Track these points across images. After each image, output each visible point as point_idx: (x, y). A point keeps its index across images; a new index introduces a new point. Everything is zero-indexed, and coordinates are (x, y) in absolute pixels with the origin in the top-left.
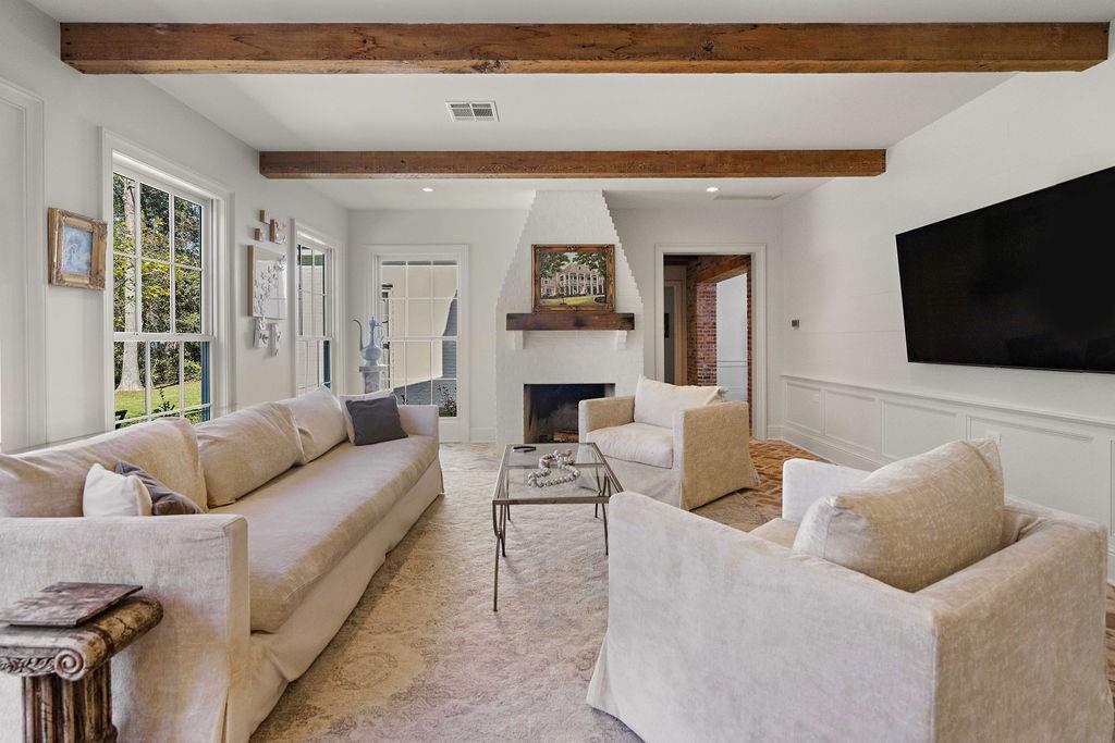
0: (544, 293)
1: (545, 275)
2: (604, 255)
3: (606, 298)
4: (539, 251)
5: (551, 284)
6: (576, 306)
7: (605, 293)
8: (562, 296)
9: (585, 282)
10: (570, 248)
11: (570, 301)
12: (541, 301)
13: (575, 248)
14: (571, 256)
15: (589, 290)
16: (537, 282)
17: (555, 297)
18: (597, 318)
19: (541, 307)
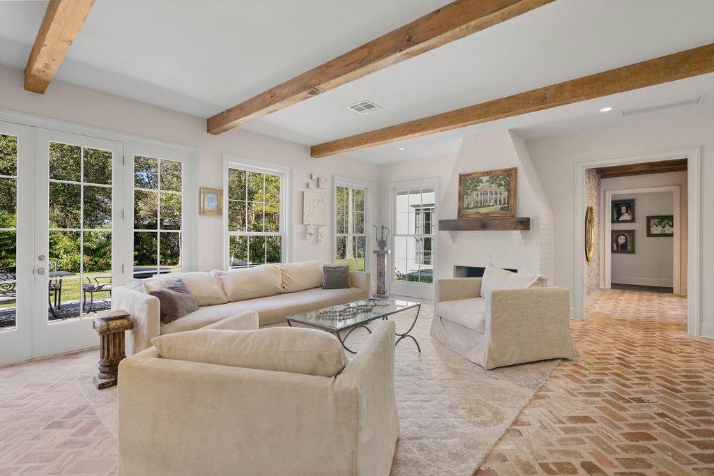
0: (465, 205)
1: (467, 194)
2: (508, 175)
3: (509, 206)
4: (463, 178)
5: (470, 199)
6: (486, 214)
7: (508, 204)
8: (477, 207)
9: (494, 196)
10: (483, 174)
11: (483, 210)
12: (463, 211)
13: (488, 173)
14: (485, 179)
15: (496, 202)
16: (461, 198)
17: (473, 208)
18: (497, 221)
19: (463, 215)
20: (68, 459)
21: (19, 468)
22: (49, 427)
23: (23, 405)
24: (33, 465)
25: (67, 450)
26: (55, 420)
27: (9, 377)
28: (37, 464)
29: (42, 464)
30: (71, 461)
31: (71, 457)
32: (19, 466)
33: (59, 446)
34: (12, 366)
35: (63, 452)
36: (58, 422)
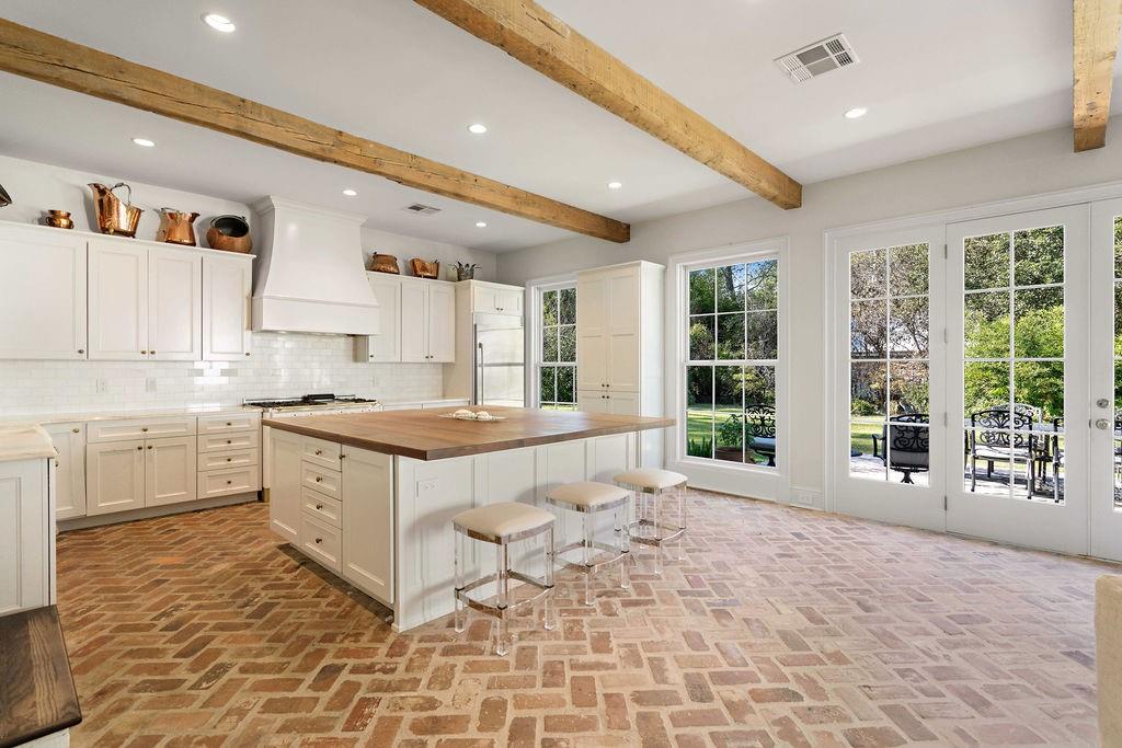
20: (1074, 711)
21: (1011, 678)
22: (1069, 654)
23: (1049, 610)
24: (1029, 685)
25: (1079, 698)
26: (1083, 651)
27: (1048, 567)
28: (1033, 688)
29: (1038, 693)
30: (1078, 716)
31: (1081, 711)
32: (1012, 675)
33: (1070, 686)
34: (1059, 555)
35: (1072, 696)
36: (1084, 656)
